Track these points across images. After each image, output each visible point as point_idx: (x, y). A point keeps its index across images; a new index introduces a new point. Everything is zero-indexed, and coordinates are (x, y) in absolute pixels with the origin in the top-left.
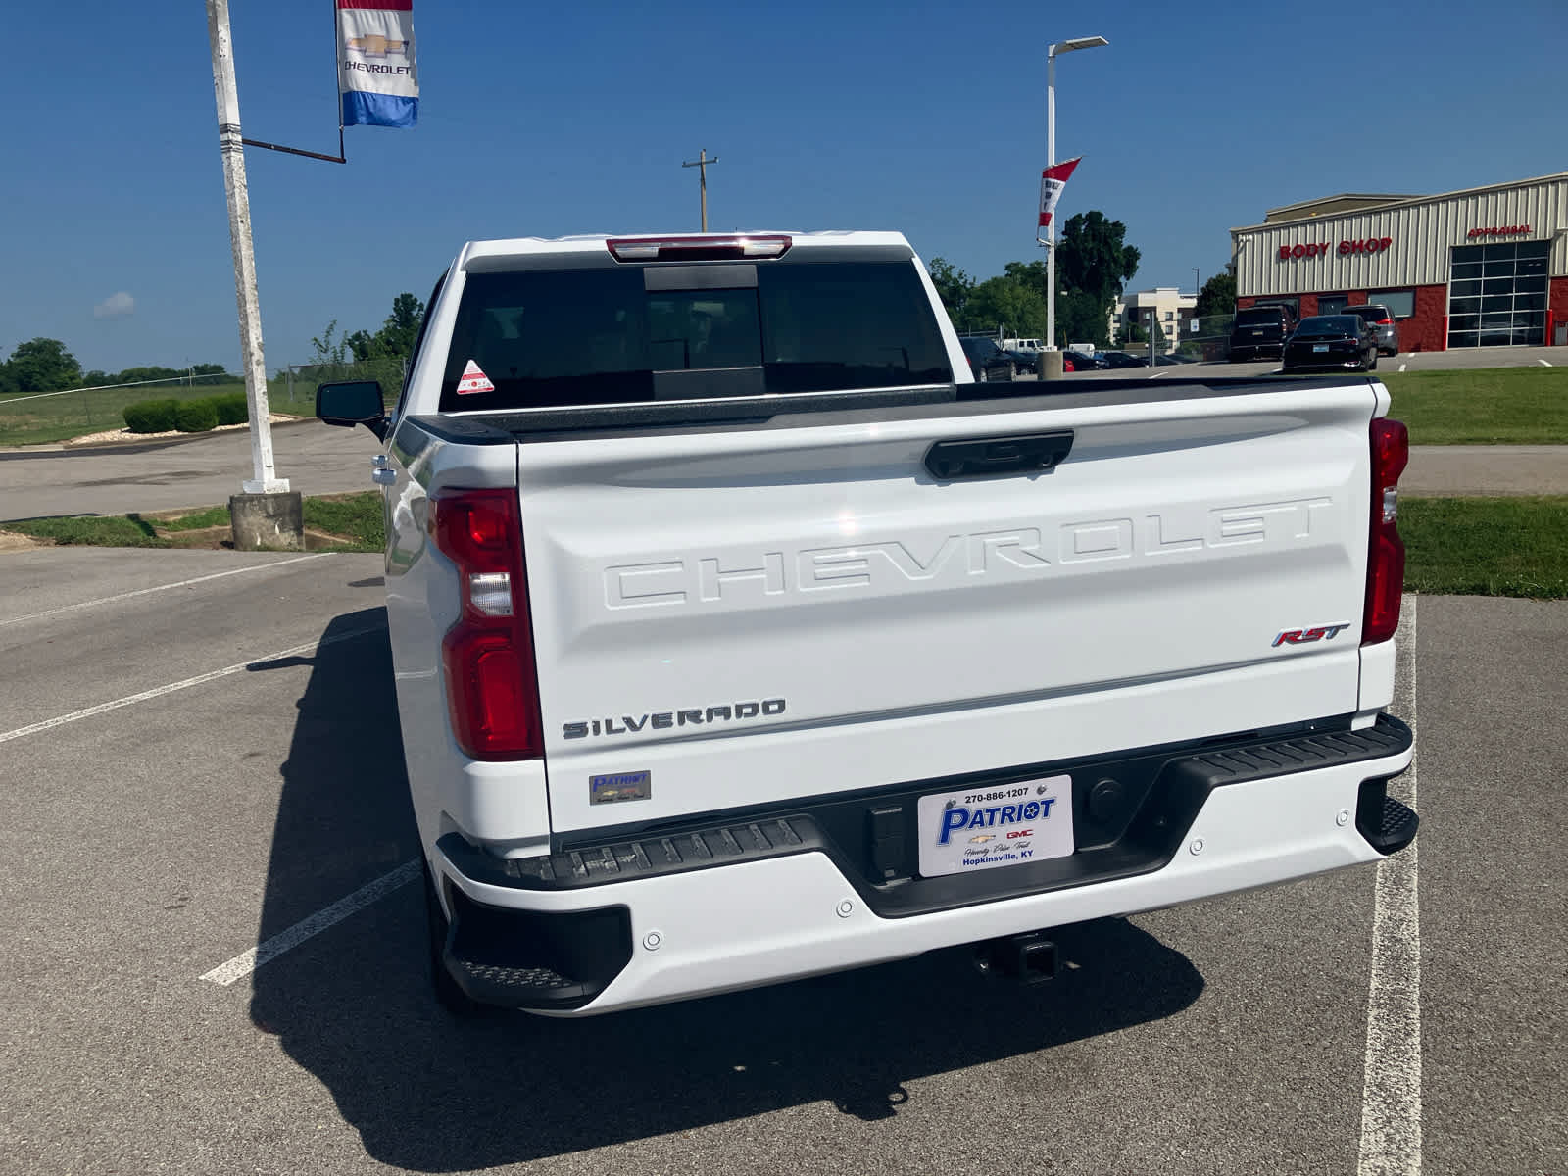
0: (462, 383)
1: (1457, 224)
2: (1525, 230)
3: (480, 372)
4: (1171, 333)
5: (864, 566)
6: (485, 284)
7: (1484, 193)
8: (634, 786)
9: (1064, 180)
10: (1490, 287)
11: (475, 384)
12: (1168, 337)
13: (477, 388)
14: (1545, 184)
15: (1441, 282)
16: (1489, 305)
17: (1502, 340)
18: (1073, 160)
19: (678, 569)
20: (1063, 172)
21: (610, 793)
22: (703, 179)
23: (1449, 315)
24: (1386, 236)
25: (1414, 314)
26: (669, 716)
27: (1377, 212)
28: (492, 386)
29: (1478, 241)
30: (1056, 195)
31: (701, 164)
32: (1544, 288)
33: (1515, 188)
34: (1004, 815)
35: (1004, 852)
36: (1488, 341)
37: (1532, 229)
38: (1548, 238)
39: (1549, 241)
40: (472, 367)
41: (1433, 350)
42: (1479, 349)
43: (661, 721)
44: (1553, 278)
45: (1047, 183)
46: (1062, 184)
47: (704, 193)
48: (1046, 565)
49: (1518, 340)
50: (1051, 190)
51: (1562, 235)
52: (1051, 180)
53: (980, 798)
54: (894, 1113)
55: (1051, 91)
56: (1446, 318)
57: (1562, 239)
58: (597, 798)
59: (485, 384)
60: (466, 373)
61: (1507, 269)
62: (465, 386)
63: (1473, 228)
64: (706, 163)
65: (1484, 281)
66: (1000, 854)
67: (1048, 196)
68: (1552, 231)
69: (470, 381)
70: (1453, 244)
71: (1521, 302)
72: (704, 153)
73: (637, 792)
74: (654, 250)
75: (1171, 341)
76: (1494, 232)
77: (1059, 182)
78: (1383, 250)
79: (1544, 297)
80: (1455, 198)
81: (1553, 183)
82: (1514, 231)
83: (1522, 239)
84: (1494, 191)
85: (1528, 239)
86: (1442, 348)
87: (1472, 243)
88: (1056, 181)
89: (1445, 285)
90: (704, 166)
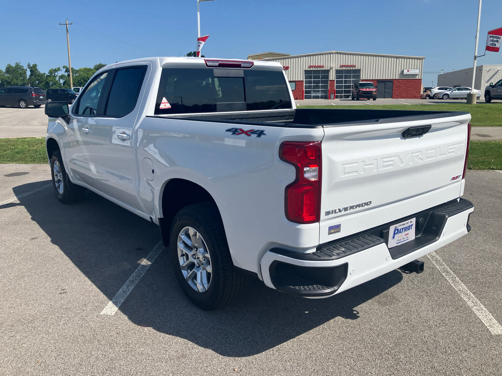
0: (161, 105)
1: (305, 64)
2: (323, 67)
3: (167, 101)
4: (219, 91)
5: (392, 162)
6: (168, 72)
7: (313, 55)
8: (337, 229)
9: (204, 42)
10: (314, 82)
11: (165, 105)
12: (219, 93)
13: (166, 107)
14: (327, 54)
15: (302, 80)
16: (314, 87)
17: (317, 97)
18: (207, 36)
19: (356, 164)
20: (204, 39)
21: (332, 231)
22: (67, 30)
23: (304, 89)
24: (288, 66)
25: (296, 89)
26: (347, 208)
27: (285, 59)
28: (170, 106)
29: (311, 69)
30: (202, 46)
31: (66, 24)
32: (328, 83)
33: (320, 54)
34: (405, 229)
35: (404, 240)
36: (315, 97)
37: (324, 66)
38: (328, 69)
39: (329, 70)
40: (164, 100)
41: (301, 99)
42: (312, 100)
43: (346, 209)
44: (330, 81)
45: (199, 42)
46: (203, 43)
47: (68, 35)
48: (422, 161)
49: (322, 98)
50: (200, 44)
51: (332, 68)
52: (200, 41)
53: (401, 225)
54: (359, 317)
55: (198, 13)
56: (303, 91)
57: (332, 70)
58: (330, 233)
59: (168, 106)
60: (162, 102)
61: (318, 77)
62: (162, 106)
63: (310, 65)
64: (68, 24)
65: (313, 80)
66: (403, 240)
67: (199, 46)
68: (330, 67)
69: (164, 105)
70: (305, 69)
71: (322, 87)
72: (67, 21)
73: (338, 230)
74: (217, 64)
75: (220, 94)
76: (315, 67)
77: (202, 42)
78: (287, 70)
79: (328, 85)
80: (305, 56)
81: (329, 54)
82: (320, 67)
83: (322, 69)
84: (315, 55)
85: (324, 69)
86: (303, 99)
87: (310, 69)
88: (201, 41)
89: (303, 81)
90: (67, 25)
